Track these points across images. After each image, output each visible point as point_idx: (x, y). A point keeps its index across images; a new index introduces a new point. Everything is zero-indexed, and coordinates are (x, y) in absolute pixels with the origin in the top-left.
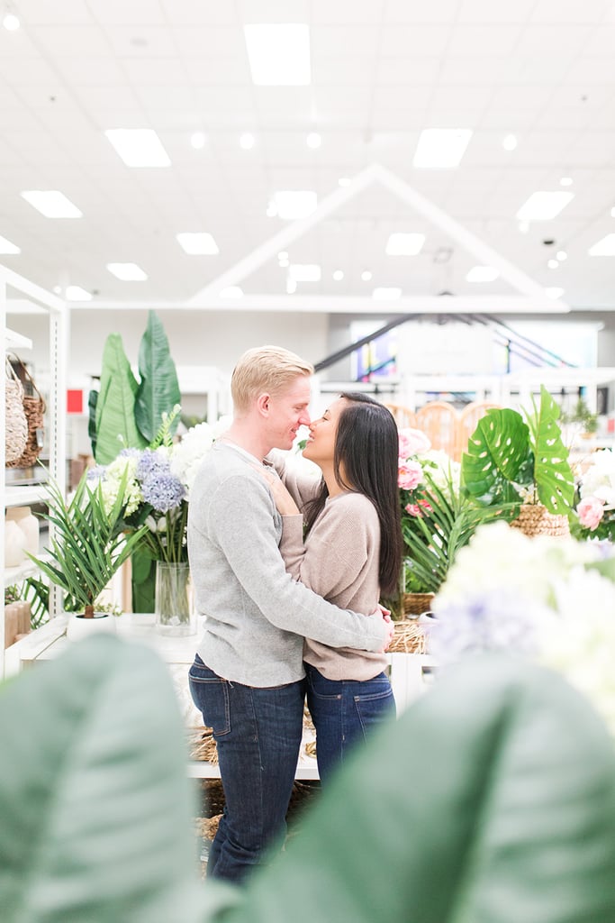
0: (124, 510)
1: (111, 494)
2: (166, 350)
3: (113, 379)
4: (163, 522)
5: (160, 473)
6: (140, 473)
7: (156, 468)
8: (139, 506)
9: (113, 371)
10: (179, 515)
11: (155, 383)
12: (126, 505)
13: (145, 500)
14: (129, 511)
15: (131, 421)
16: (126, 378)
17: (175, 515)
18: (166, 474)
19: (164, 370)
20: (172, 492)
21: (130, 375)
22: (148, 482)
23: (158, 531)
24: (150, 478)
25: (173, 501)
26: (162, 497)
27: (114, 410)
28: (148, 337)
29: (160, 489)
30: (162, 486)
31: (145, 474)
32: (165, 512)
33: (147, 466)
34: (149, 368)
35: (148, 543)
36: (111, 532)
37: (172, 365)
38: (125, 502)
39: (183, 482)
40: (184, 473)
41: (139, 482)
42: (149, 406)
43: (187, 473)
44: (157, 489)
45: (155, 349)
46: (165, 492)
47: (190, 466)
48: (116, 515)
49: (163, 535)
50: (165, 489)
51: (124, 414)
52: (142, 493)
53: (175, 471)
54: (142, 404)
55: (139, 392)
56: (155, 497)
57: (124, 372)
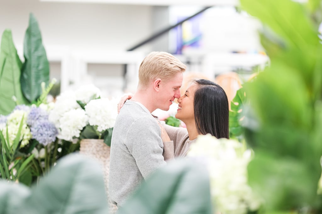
0: (20, 143)
1: (12, 134)
2: (40, 40)
3: (7, 60)
4: (43, 152)
5: (42, 121)
6: (30, 121)
7: (40, 118)
8: (29, 141)
9: (7, 54)
10: (53, 147)
11: (33, 62)
12: (22, 140)
13: (33, 137)
14: (24, 144)
15: (18, 87)
16: (15, 59)
17: (50, 147)
18: (46, 121)
19: (39, 53)
20: (50, 132)
21: (17, 57)
22: (36, 126)
23: (39, 157)
24: (37, 124)
25: (50, 138)
26: (44, 135)
27: (7, 80)
28: (29, 32)
29: (43, 130)
30: (44, 129)
31: (33, 121)
32: (45, 144)
33: (34, 116)
34: (30, 53)
35: (33, 165)
36: (13, 156)
37: (44, 50)
38: (21, 138)
39: (57, 126)
40: (58, 121)
41: (29, 126)
42: (29, 77)
43: (60, 120)
44: (41, 131)
45: (34, 39)
46: (46, 133)
47: (62, 117)
48: (16, 146)
49: (43, 160)
50: (47, 130)
51: (13, 82)
52: (32, 133)
53: (52, 119)
54: (25, 76)
55: (24, 67)
56: (39, 135)
57: (14, 55)
